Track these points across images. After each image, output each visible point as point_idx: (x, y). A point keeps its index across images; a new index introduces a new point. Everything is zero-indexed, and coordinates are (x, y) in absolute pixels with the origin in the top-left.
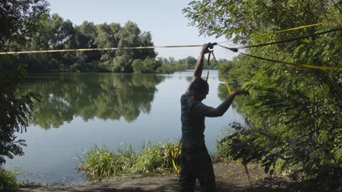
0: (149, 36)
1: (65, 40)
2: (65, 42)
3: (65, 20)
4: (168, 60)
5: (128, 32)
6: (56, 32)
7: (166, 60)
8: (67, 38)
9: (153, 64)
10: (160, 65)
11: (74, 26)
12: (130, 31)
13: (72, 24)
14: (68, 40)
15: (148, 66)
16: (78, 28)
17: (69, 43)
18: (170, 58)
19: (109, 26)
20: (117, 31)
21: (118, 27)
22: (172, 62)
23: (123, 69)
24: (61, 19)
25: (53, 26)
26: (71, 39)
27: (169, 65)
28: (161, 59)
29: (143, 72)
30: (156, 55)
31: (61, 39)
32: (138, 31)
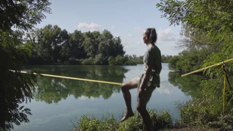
0: (119, 40)
1: (62, 43)
2: (62, 45)
3: (62, 30)
4: (132, 56)
5: (104, 37)
6: (56, 38)
7: (130, 57)
8: (64, 42)
9: (123, 59)
10: (127, 60)
11: (68, 33)
12: (106, 36)
13: (67, 32)
14: (64, 43)
15: (119, 60)
16: (71, 35)
17: (65, 45)
18: (134, 55)
19: (92, 34)
20: (97, 37)
21: (98, 34)
22: (135, 57)
23: (102, 63)
24: (59, 29)
25: (54, 33)
26: (66, 42)
27: (133, 60)
28: (127, 55)
29: (115, 64)
30: (125, 53)
31: (60, 42)
32: (111, 36)
